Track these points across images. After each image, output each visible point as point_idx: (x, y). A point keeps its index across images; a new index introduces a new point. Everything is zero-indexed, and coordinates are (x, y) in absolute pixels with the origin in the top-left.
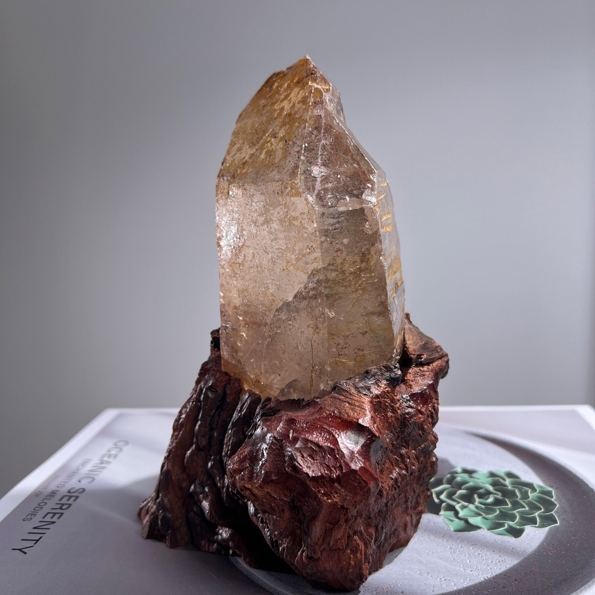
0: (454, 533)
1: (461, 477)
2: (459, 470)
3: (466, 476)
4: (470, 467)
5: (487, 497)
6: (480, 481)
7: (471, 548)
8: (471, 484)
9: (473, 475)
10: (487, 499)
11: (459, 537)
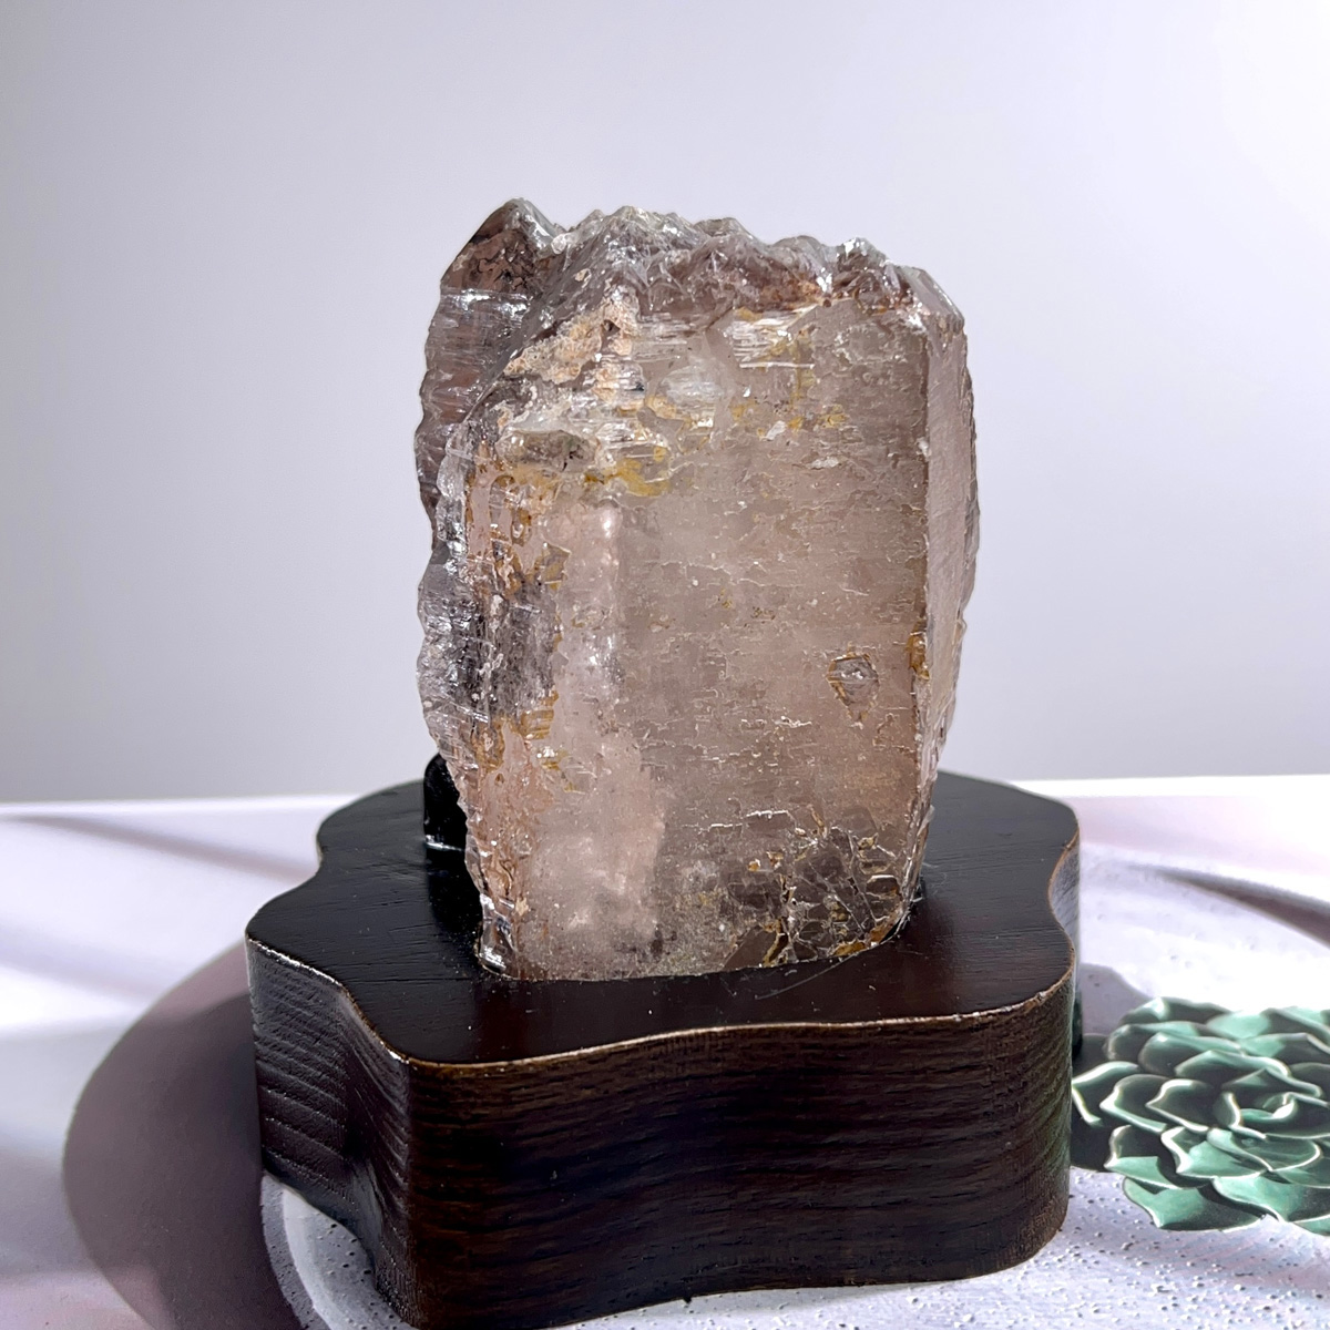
0: (1167, 1234)
1: (1167, 1033)
2: (1159, 1009)
3: (1185, 1029)
4: (1196, 998)
5: (1271, 1100)
6: (1236, 1046)
7: (1238, 1287)
8: (1209, 1055)
9: (1213, 1025)
10: (1272, 1110)
11: (1188, 1247)
